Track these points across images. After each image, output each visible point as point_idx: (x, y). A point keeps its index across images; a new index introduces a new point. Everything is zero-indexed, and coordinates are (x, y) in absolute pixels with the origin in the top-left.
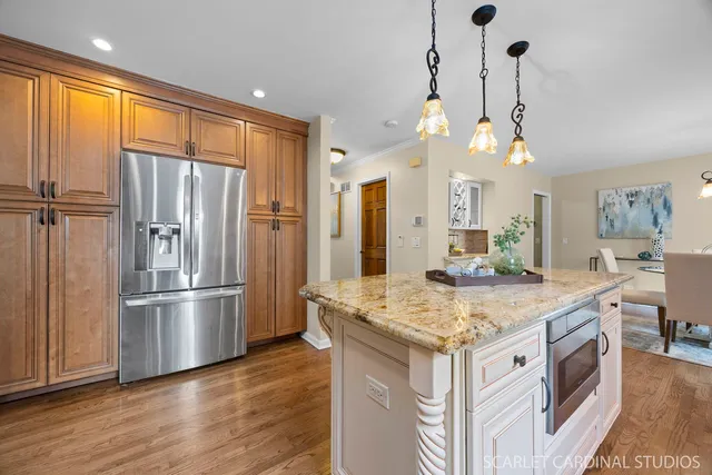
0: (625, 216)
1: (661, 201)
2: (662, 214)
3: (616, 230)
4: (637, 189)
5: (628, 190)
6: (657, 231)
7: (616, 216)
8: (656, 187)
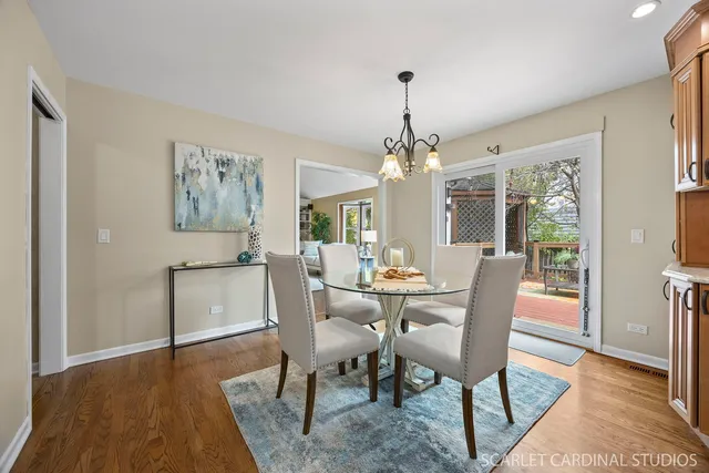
0: (214, 195)
1: (254, 179)
2: (255, 197)
3: (202, 218)
4: (229, 156)
5: (219, 153)
6: (250, 221)
7: (202, 193)
8: (249, 159)
